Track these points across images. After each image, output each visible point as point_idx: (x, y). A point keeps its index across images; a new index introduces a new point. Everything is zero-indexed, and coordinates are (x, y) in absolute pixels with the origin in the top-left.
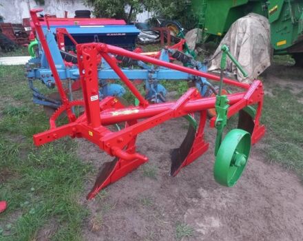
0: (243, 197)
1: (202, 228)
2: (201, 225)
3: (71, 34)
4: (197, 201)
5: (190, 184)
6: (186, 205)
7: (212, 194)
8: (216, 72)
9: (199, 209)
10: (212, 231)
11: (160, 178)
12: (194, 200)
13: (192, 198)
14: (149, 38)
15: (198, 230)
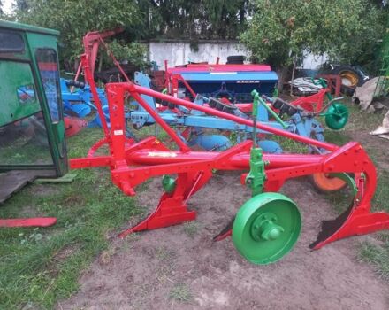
0: (282, 287)
1: (203, 298)
2: (204, 296)
3: (187, 81)
4: (220, 272)
5: (227, 254)
6: (205, 272)
7: (243, 271)
8: (384, 136)
9: (215, 281)
10: (212, 306)
11: (198, 239)
12: (218, 271)
13: (217, 267)
14: (311, 88)
15: (197, 299)
